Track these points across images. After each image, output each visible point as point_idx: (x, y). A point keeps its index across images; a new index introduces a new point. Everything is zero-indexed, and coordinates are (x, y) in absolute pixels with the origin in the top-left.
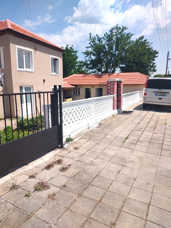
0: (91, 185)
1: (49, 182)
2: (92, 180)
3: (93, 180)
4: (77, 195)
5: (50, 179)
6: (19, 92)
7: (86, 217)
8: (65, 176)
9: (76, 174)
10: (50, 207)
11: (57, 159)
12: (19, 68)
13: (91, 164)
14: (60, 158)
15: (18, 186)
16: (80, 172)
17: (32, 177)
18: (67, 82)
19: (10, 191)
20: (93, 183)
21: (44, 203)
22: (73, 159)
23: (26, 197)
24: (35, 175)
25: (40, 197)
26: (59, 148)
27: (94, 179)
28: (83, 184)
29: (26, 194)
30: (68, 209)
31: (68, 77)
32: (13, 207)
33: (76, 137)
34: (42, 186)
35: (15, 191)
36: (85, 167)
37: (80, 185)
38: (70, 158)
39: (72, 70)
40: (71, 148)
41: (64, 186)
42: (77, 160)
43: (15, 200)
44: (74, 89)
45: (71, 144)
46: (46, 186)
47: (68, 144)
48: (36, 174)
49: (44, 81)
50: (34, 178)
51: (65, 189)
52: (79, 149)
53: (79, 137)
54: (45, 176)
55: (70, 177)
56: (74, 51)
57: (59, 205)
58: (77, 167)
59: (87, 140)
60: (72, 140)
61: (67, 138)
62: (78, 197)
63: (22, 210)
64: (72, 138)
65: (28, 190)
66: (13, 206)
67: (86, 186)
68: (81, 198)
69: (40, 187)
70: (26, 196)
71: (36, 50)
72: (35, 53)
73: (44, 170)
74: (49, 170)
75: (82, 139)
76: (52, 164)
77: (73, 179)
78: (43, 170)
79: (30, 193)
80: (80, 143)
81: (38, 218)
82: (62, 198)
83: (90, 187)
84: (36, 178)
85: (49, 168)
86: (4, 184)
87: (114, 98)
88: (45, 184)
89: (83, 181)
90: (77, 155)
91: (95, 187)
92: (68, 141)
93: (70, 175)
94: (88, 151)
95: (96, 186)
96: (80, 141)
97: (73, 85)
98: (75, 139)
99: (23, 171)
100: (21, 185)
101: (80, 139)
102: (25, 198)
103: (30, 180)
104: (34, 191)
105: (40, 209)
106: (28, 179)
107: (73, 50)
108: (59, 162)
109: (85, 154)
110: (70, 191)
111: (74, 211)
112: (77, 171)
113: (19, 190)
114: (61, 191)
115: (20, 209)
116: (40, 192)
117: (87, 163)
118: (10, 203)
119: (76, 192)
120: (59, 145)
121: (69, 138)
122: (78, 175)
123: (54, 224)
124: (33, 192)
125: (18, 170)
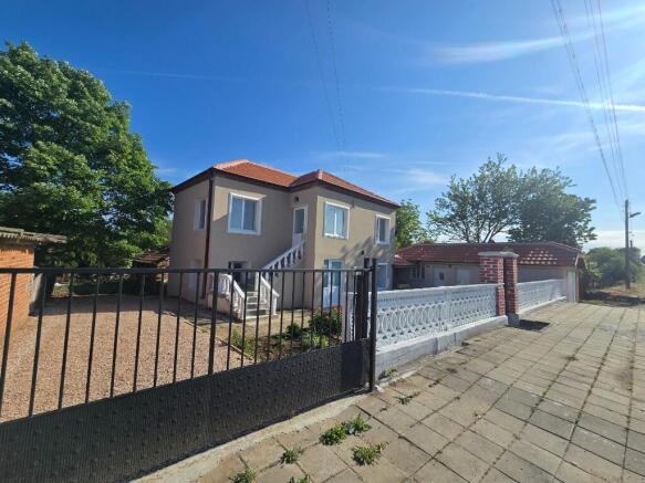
5: (326, 479)
6: (322, 268)
13: (438, 461)
16: (405, 480)
22: (394, 430)
38: (386, 423)
44: (415, 269)
45: (394, 384)
47: (387, 383)
48: (301, 452)
49: (363, 253)
52: (409, 402)
59: (431, 383)
71: (353, 205)
72: (351, 211)
84: (297, 464)
85: (331, 443)
87: (497, 289)
90: (404, 419)
94: (432, 414)
103: (281, 465)
109: (423, 422)
112: (397, 475)
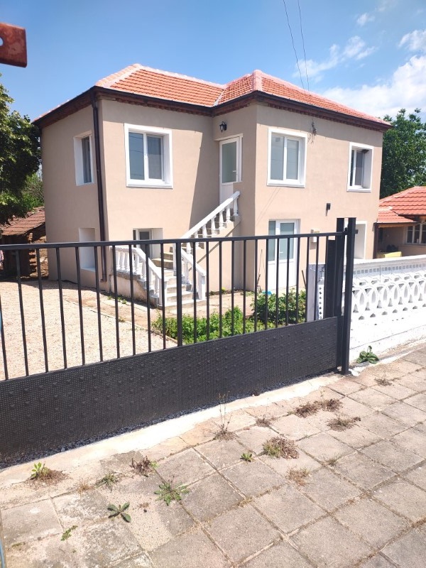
0: (404, 479)
1: (299, 443)
2: (410, 470)
3: (412, 470)
4: (359, 493)
5: (301, 438)
6: (266, 234)
7: (372, 547)
8: (339, 440)
9: (367, 444)
10: (289, 497)
11: (328, 396)
12: (272, 178)
13: (417, 429)
14: (335, 397)
15: (231, 433)
16: (381, 440)
17: (263, 423)
18: (391, 208)
19: (214, 439)
20: (411, 476)
21: (278, 485)
22: (370, 407)
23: (243, 462)
24: (271, 422)
25: (272, 471)
26: (338, 372)
27: (416, 467)
28: (383, 471)
29: (244, 455)
30: (329, 514)
31: (395, 196)
32: (214, 473)
33: (389, 355)
34: (280, 448)
35: (223, 443)
36: (397, 431)
37: (373, 470)
38: (361, 401)
39: (410, 175)
40: (370, 380)
41: (332, 463)
42: (378, 411)
43: (220, 459)
44: (411, 228)
45: (373, 368)
46: (289, 451)
47: (364, 368)
48: (273, 419)
49: (328, 207)
50: (268, 426)
51: (333, 471)
52: (390, 384)
53: (397, 354)
54: (293, 428)
55: (352, 447)
56: (419, 125)
57: (310, 499)
58: (376, 428)
59: (419, 367)
60: (377, 360)
61: (363, 352)
62: (361, 498)
63: (229, 484)
64: (378, 355)
65: (251, 448)
66: (215, 471)
67: (389, 478)
68: (368, 501)
69: (276, 448)
70: (242, 458)
71: (314, 132)
72: (311, 141)
73: (293, 416)
74: (305, 417)
75: (404, 363)
76: (313, 407)
77: (359, 452)
78: (290, 413)
79: (251, 455)
80: (397, 371)
81: (259, 511)
82: (320, 488)
83: (399, 483)
84: (271, 428)
85: (304, 414)
86: (206, 423)
88: (287, 445)
89: (382, 465)
90: (383, 398)
91: (413, 488)
92: (366, 360)
93: (353, 440)
94: (416, 394)
95: (418, 487)
96: (399, 366)
97: (406, 216)
98: (384, 358)
99: (247, 406)
100: (237, 434)
101: (398, 361)
102: (241, 463)
103: (257, 428)
104: (261, 454)
105: (267, 495)
106: (255, 425)
107: (418, 121)
108: (332, 405)
109: (405, 401)
110: (343, 476)
111: (343, 524)
112: (372, 436)
113: (233, 443)
114: (322, 472)
115: (228, 480)
116: (274, 461)
117: (405, 425)
118: (211, 464)
119: (358, 484)
120: (339, 366)
121: (368, 354)
122: (372, 446)
123: (289, 535)
124: (259, 455)
125: (237, 401)
